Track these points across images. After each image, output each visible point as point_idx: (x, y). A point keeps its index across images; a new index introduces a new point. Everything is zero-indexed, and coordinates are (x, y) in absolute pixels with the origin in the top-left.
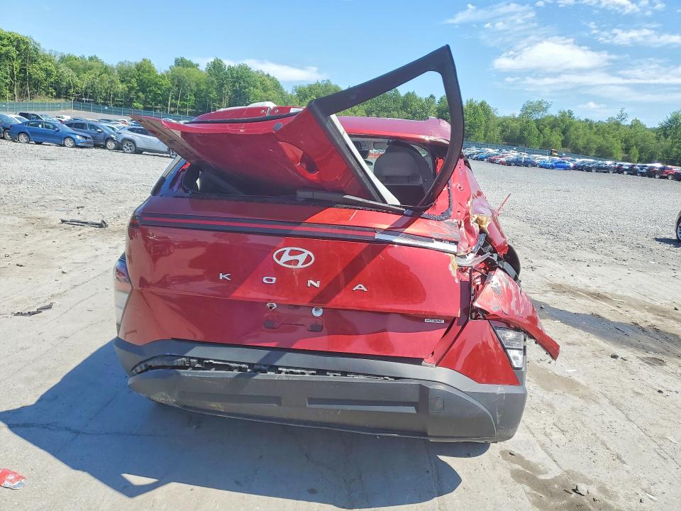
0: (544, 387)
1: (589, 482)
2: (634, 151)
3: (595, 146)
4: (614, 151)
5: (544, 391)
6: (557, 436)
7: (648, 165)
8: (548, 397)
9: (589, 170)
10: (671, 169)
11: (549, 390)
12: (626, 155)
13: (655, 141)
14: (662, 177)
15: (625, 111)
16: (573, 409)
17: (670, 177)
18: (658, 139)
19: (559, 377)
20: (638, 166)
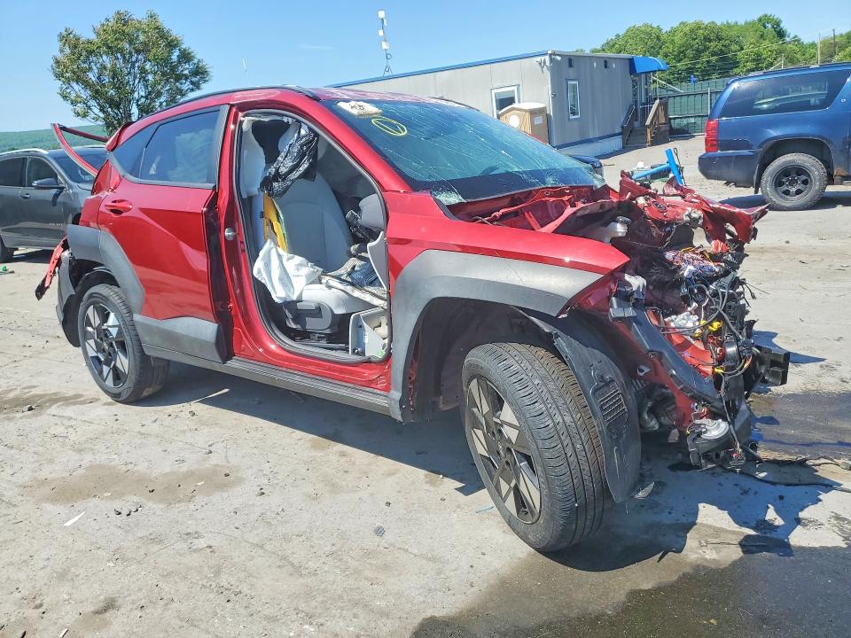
0: (101, 467)
1: (21, 418)
5: (98, 462)
6: (60, 430)
8: (88, 459)
11: (91, 467)
16: (51, 461)
19: (88, 495)
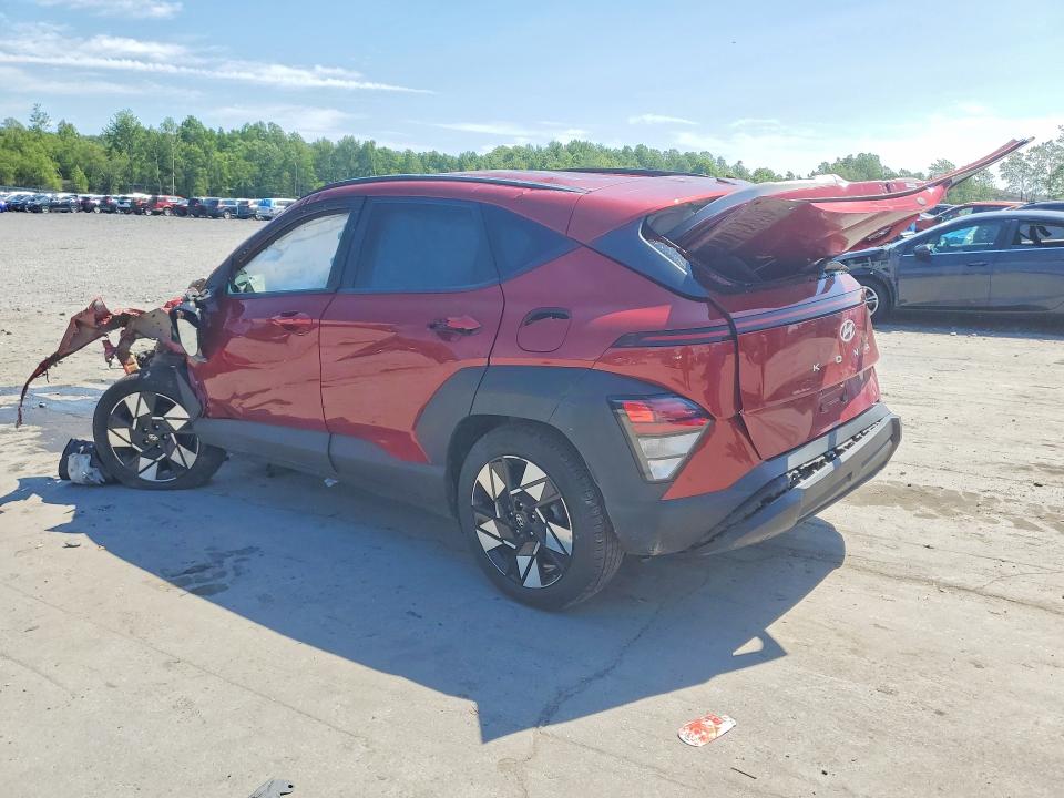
2: (79, 174)
3: (13, 169)
4: (44, 174)
7: (128, 196)
9: (36, 209)
10: (165, 200)
12: (67, 182)
13: (104, 158)
14: (156, 213)
15: (41, 110)
17: (167, 213)
18: (109, 153)
20: (114, 198)
